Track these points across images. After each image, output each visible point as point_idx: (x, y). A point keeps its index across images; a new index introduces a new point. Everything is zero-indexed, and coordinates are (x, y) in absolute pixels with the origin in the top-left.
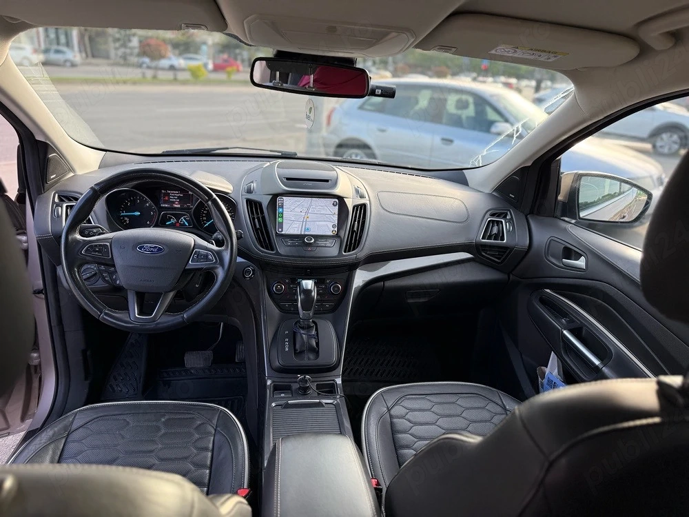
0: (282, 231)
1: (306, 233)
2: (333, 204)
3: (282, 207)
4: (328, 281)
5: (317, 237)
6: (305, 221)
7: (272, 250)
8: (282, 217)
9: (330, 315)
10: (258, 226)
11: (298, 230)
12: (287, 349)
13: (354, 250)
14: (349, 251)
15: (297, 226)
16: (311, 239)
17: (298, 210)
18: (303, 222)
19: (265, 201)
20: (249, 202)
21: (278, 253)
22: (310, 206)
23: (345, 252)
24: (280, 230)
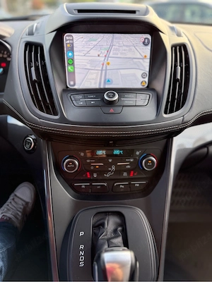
0: (74, 85)
1: (107, 87)
2: (144, 43)
3: (72, 49)
4: (138, 153)
5: (122, 91)
6: (104, 70)
7: (55, 114)
8: (73, 64)
9: (141, 200)
10: (34, 77)
11: (95, 83)
12: (82, 264)
13: (178, 109)
14: (171, 111)
15: (94, 76)
16: (114, 95)
17: (94, 53)
18: (102, 70)
19: (47, 41)
20: (29, 46)
21: (63, 119)
22: (111, 46)
23: (166, 113)
24: (72, 83)
